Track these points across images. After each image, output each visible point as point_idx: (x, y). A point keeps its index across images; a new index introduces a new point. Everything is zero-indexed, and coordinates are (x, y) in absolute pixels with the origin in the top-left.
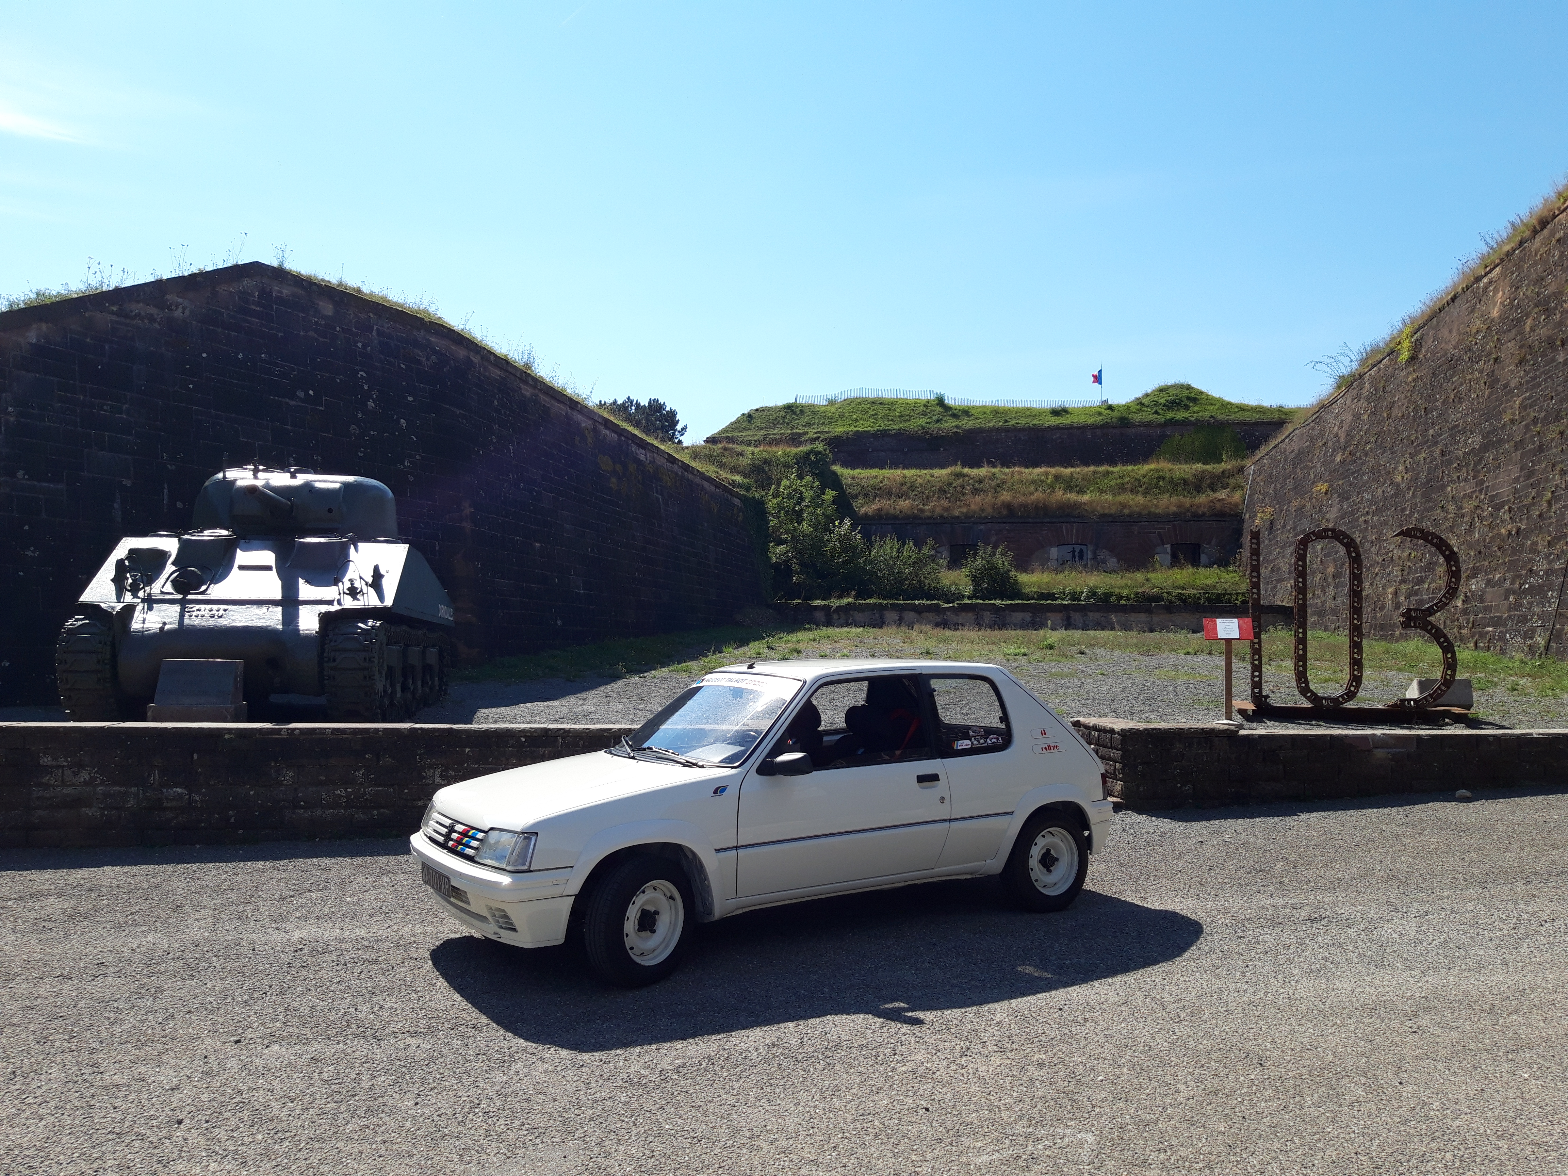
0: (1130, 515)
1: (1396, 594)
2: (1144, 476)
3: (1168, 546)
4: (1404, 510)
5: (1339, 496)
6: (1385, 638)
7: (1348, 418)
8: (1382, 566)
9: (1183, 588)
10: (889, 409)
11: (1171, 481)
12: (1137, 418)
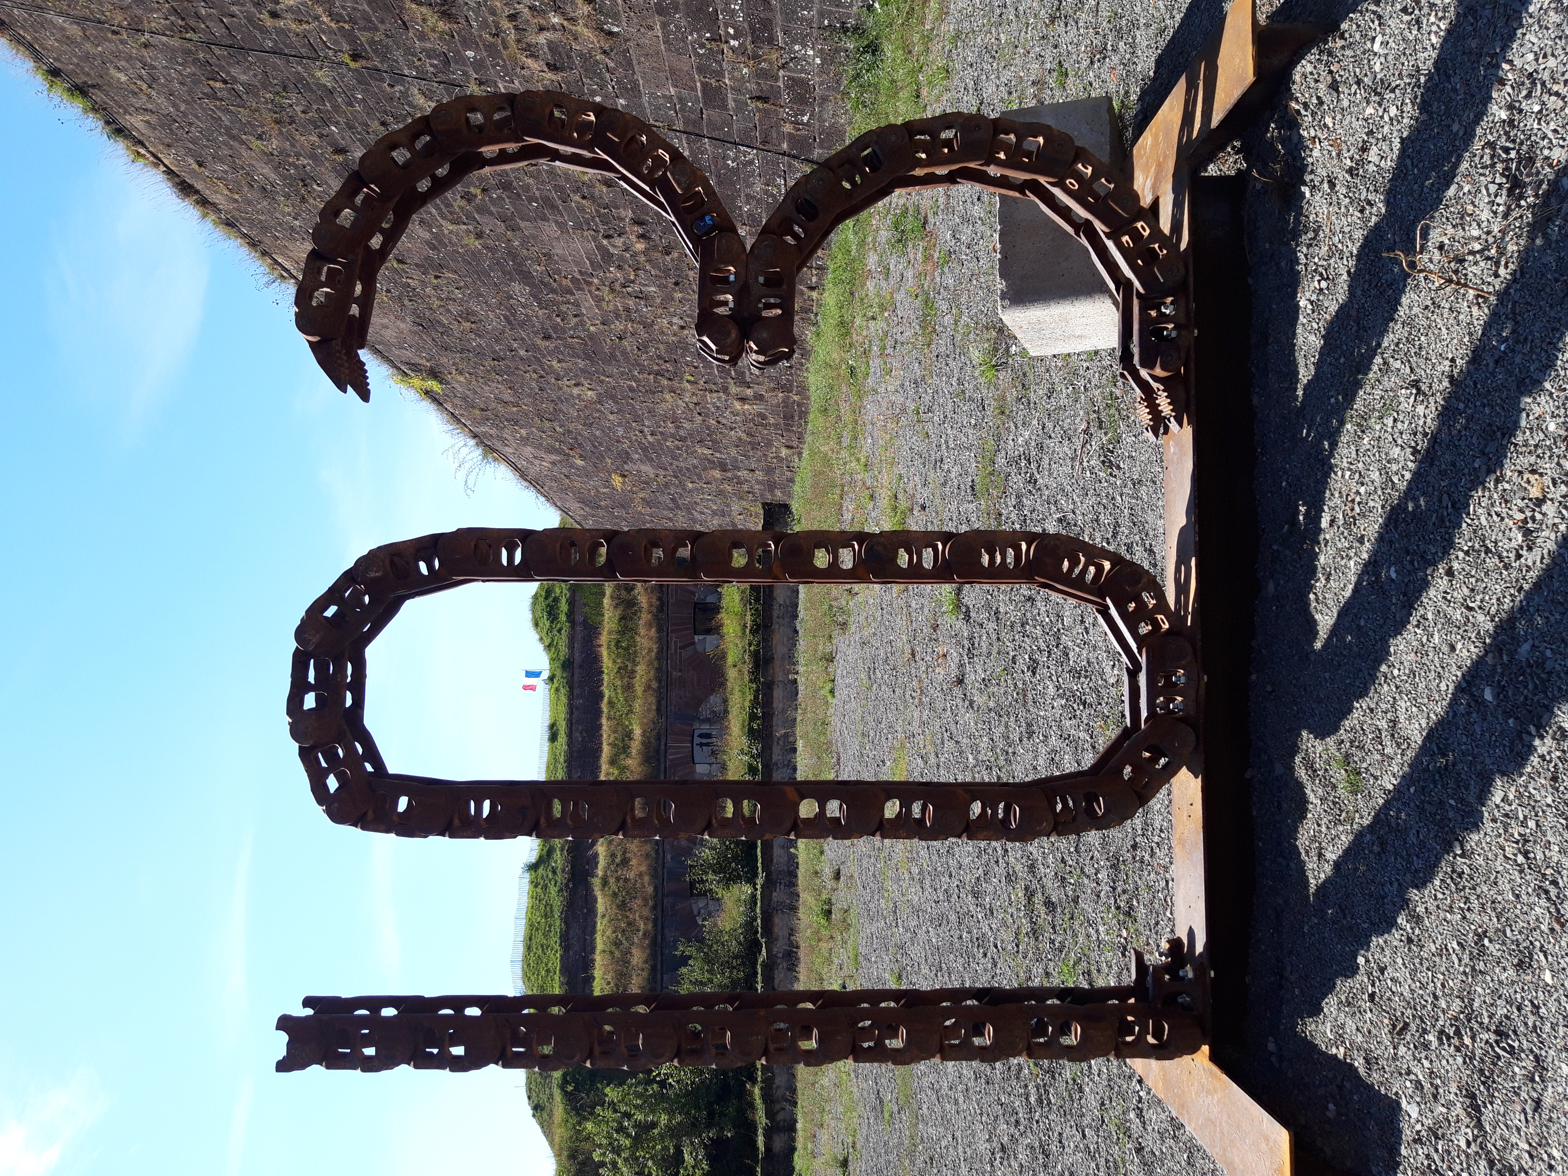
0: (659, 681)
1: (743, 400)
2: (614, 662)
3: (696, 638)
4: (631, 389)
5: (625, 463)
6: (804, 414)
7: (528, 451)
8: (707, 415)
9: (745, 626)
10: (537, 929)
11: (622, 633)
12: (564, 650)
